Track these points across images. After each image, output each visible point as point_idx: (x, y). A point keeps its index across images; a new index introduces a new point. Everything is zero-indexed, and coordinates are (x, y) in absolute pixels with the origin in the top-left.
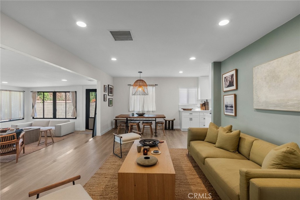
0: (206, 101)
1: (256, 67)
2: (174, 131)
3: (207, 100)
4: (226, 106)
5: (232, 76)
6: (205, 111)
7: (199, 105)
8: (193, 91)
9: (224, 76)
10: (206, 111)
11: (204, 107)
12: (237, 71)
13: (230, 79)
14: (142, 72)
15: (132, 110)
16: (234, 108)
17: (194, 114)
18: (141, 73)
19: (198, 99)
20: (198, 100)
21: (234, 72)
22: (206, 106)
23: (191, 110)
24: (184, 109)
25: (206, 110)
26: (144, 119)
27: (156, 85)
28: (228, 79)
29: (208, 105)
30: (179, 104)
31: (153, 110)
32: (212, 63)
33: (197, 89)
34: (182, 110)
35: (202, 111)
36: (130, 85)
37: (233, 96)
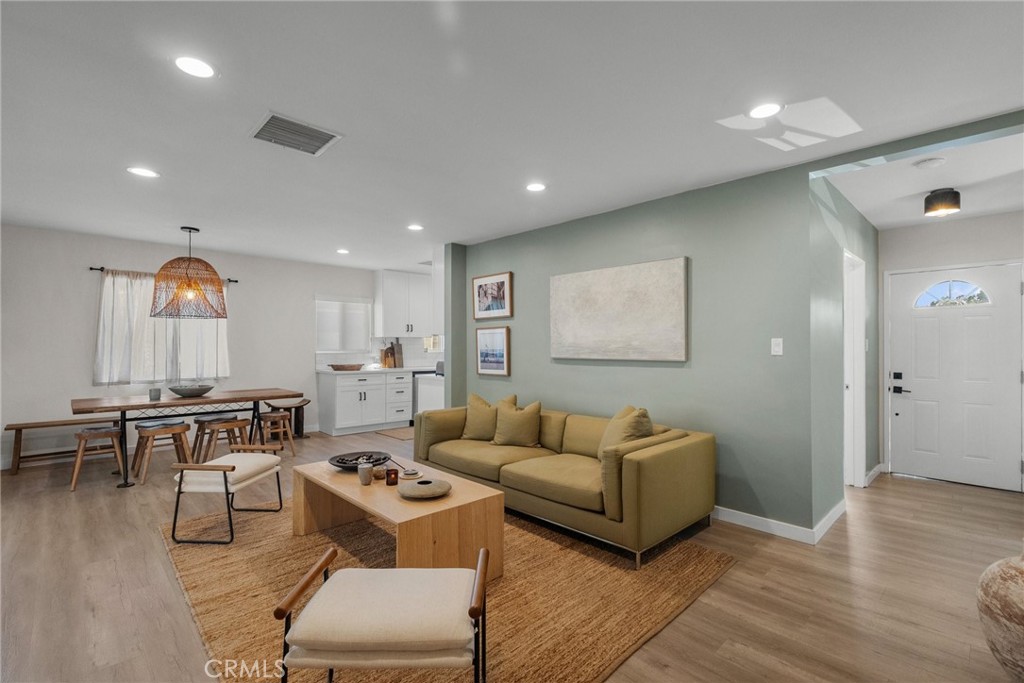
0: (395, 342)
1: (557, 277)
2: (306, 442)
3: (397, 339)
4: (482, 354)
5: (501, 286)
6: (393, 370)
7: (377, 355)
8: (359, 309)
9: (477, 283)
10: (397, 370)
11: (390, 360)
12: (512, 275)
13: (495, 293)
14: (197, 230)
15: (116, 379)
16: (505, 359)
17: (371, 381)
18: (194, 234)
19: (373, 334)
20: (374, 339)
21: (505, 278)
22: (396, 356)
23: (358, 369)
24: (337, 368)
25: (395, 367)
26: (209, 408)
27: (230, 281)
28: (489, 291)
29: (401, 354)
30: (318, 352)
31: (220, 375)
32: (446, 246)
33: (370, 306)
34: (331, 370)
35: (387, 369)
36: (102, 269)
37: (504, 330)
